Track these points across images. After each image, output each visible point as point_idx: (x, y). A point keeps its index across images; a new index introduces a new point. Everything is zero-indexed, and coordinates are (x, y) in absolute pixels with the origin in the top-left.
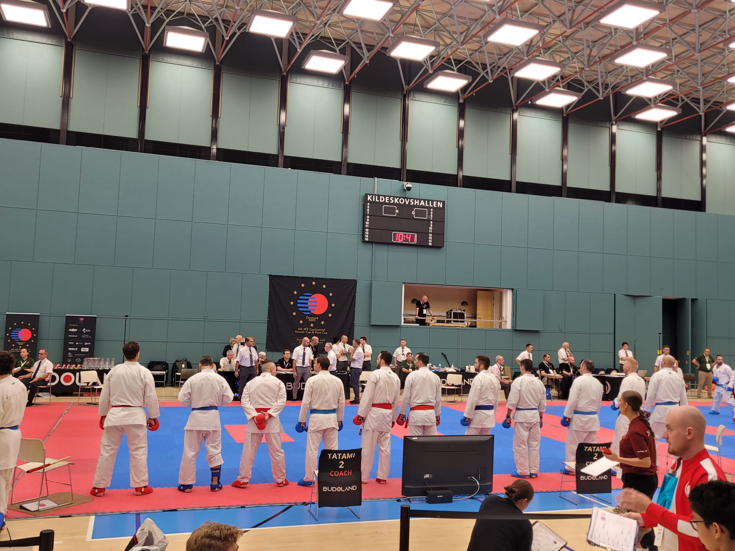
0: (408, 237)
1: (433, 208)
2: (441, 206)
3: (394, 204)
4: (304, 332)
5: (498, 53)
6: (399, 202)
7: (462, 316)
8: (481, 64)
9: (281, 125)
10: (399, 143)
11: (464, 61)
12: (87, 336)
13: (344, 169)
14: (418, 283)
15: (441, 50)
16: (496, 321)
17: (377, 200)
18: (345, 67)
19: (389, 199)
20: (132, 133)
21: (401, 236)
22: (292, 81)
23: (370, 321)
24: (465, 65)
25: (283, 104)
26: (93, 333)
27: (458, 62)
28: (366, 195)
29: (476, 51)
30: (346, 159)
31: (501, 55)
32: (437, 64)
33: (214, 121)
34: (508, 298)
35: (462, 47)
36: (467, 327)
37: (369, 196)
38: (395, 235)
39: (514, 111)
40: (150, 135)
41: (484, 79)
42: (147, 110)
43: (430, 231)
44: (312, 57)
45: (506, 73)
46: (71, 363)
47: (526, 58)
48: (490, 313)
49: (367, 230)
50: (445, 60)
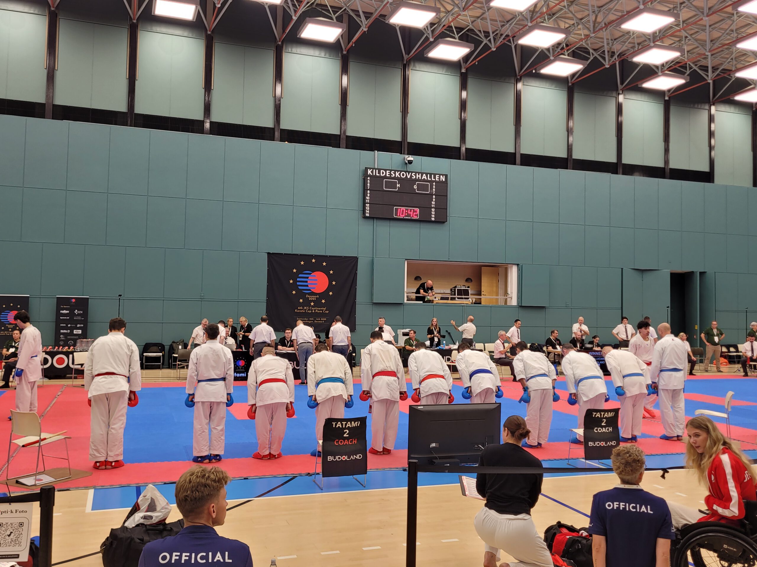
0: (410, 211)
1: (435, 181)
2: (444, 180)
3: (395, 178)
4: (304, 311)
5: (501, 19)
6: (400, 175)
7: (466, 292)
8: (483, 31)
9: (277, 97)
10: (399, 115)
11: (466, 28)
12: (79, 318)
13: (343, 142)
14: (420, 259)
15: (441, 17)
16: (501, 298)
17: (377, 174)
18: (342, 36)
19: (390, 173)
20: (121, 107)
21: (403, 211)
22: (287, 51)
23: (372, 299)
24: (466, 32)
25: (278, 76)
26: (85, 315)
27: (459, 30)
28: (366, 169)
29: (478, 17)
30: (345, 132)
31: (504, 22)
32: (437, 32)
33: (206, 93)
34: (513, 274)
35: (464, 13)
36: (472, 303)
37: (369, 170)
38: (397, 210)
39: (518, 81)
40: (140, 109)
41: (487, 47)
42: (137, 82)
43: (433, 206)
44: (307, 25)
45: (509, 41)
46: (64, 346)
47: (530, 24)
48: (495, 289)
49: (368, 205)
50: (445, 27)
